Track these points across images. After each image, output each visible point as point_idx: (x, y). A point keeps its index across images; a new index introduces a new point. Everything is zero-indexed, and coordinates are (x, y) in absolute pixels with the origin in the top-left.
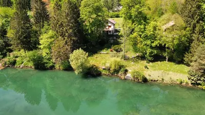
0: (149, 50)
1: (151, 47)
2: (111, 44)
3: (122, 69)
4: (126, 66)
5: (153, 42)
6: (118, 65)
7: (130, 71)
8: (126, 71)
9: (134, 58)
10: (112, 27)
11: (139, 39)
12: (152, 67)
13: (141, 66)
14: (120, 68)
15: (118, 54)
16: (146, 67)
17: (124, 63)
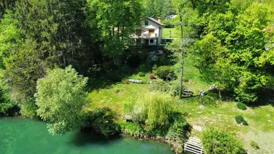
0: (246, 76)
1: (253, 68)
2: (153, 63)
3: (176, 124)
4: (186, 114)
5: (258, 55)
6: (166, 112)
7: (195, 128)
8: (187, 128)
9: (205, 94)
10: (157, 31)
11: (218, 46)
12: (257, 119)
13: (226, 117)
14: (171, 121)
15: (167, 84)
16: (240, 120)
17: (180, 106)
